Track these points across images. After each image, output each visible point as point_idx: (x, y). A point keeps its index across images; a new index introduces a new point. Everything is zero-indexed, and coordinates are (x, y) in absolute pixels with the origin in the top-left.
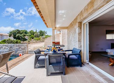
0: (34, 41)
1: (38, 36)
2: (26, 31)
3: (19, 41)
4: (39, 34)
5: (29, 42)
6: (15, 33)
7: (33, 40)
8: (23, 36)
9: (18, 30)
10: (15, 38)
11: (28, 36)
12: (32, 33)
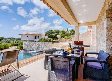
0: (65, 40)
1: (68, 35)
2: (59, 31)
3: (52, 39)
4: (70, 33)
5: (60, 40)
6: (49, 33)
7: (63, 38)
8: (55, 35)
9: (51, 30)
10: (49, 37)
11: (60, 35)
12: (64, 32)
